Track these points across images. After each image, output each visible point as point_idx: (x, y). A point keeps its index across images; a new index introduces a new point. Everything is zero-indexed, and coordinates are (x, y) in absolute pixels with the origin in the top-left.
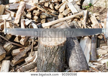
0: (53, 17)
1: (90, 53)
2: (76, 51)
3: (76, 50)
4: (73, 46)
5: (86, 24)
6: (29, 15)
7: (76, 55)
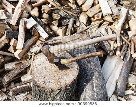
0: (71, 17)
1: (117, 83)
2: (94, 87)
3: (94, 85)
4: (90, 78)
5: (121, 33)
6: (35, 12)
7: (93, 93)
